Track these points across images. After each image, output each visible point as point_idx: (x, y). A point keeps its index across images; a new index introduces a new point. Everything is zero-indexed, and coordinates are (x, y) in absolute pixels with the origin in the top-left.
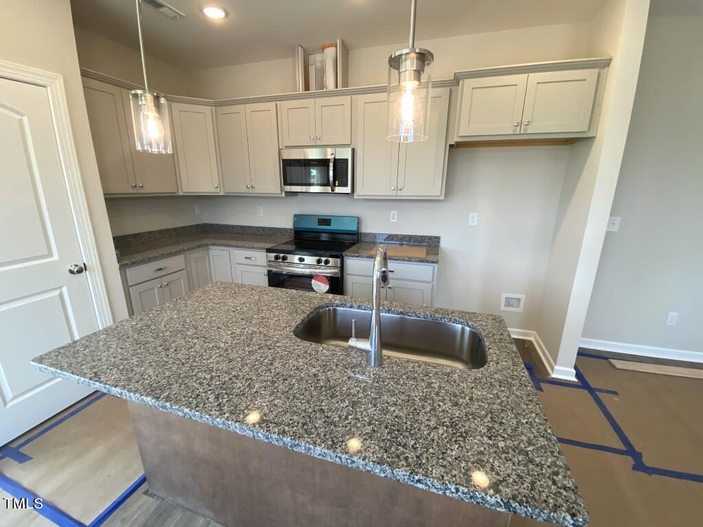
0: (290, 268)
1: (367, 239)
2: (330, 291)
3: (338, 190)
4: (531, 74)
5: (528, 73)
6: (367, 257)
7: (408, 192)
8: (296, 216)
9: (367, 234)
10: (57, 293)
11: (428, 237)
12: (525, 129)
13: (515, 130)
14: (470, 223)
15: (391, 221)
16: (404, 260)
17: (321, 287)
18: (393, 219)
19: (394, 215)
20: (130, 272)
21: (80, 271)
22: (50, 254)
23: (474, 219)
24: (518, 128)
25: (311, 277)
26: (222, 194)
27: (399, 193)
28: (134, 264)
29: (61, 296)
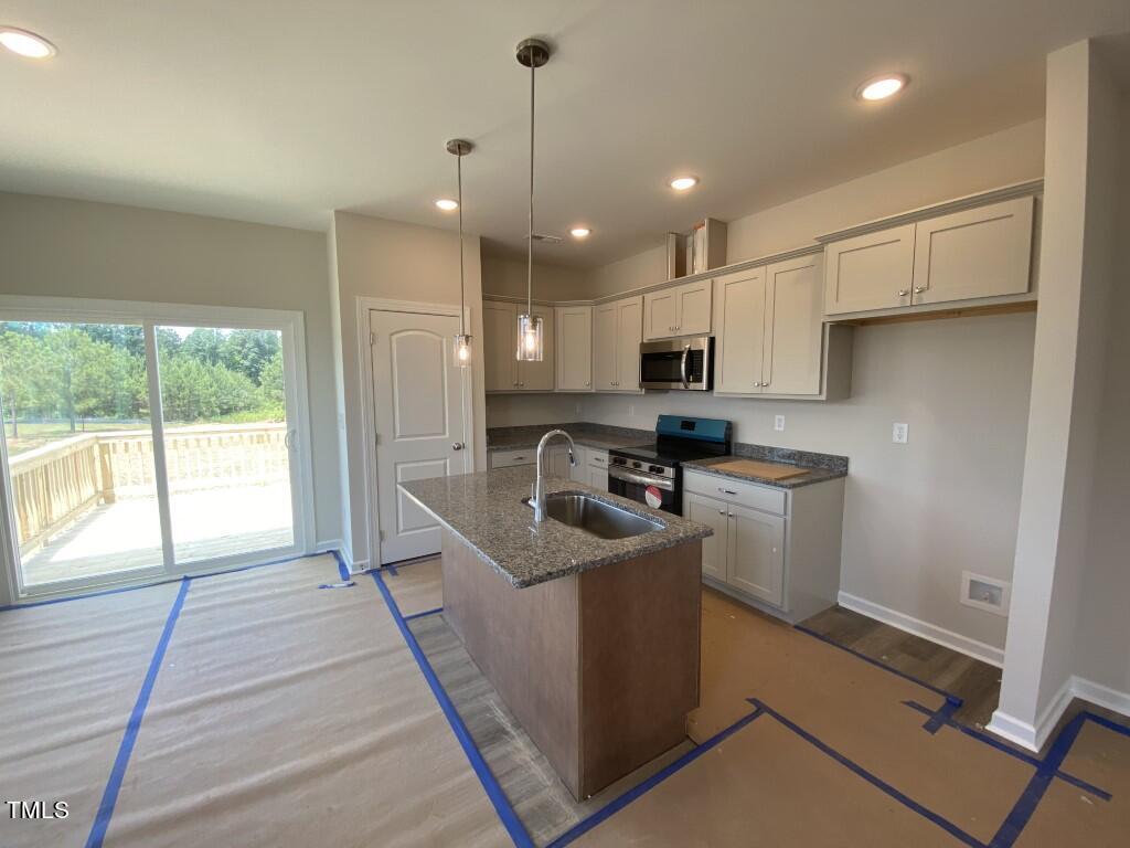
0: (632, 476)
1: (744, 452)
2: (661, 508)
3: (692, 386)
4: (919, 223)
5: (915, 221)
6: (727, 475)
7: (777, 389)
8: (661, 417)
9: (743, 446)
10: (442, 462)
11: (828, 456)
12: (921, 299)
13: (904, 301)
14: (896, 439)
15: (777, 428)
16: (746, 479)
17: (654, 501)
18: (779, 426)
19: (780, 420)
20: (495, 456)
21: (459, 448)
22: (444, 433)
23: (901, 432)
24: (908, 298)
25: (644, 487)
26: (593, 391)
27: (765, 390)
28: (498, 450)
29: (445, 465)
